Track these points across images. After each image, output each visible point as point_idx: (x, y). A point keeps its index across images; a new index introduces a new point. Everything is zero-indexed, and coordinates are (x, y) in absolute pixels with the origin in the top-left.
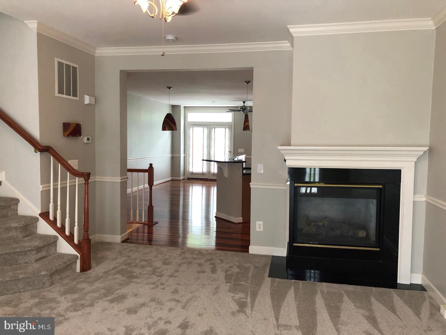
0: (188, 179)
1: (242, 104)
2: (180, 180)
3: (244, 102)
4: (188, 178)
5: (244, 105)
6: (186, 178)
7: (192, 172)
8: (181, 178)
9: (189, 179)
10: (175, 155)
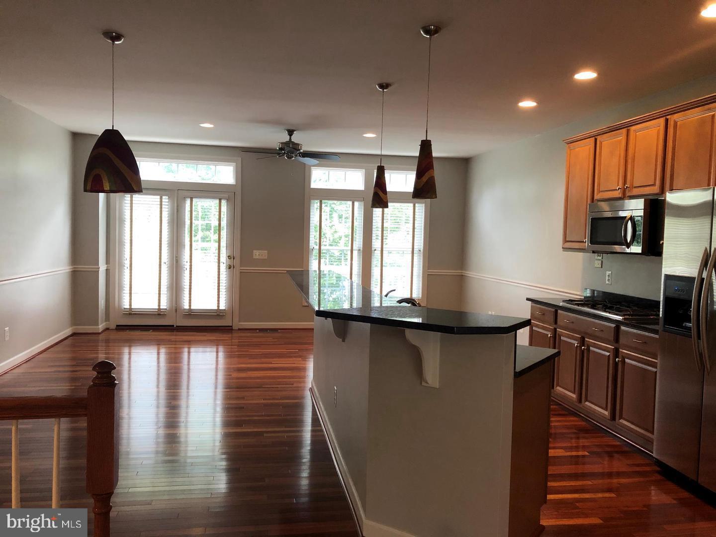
0: (116, 329)
1: (285, 138)
2: (99, 334)
3: (291, 133)
4: (117, 326)
5: (290, 138)
6: (113, 326)
7: (131, 309)
8: (100, 326)
9: (120, 328)
10: (80, 267)
